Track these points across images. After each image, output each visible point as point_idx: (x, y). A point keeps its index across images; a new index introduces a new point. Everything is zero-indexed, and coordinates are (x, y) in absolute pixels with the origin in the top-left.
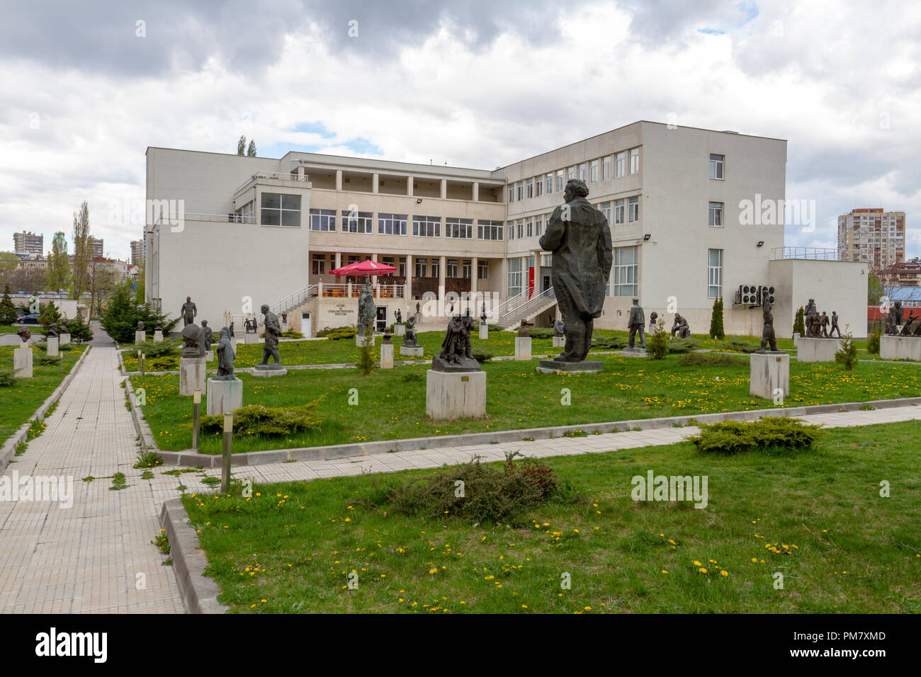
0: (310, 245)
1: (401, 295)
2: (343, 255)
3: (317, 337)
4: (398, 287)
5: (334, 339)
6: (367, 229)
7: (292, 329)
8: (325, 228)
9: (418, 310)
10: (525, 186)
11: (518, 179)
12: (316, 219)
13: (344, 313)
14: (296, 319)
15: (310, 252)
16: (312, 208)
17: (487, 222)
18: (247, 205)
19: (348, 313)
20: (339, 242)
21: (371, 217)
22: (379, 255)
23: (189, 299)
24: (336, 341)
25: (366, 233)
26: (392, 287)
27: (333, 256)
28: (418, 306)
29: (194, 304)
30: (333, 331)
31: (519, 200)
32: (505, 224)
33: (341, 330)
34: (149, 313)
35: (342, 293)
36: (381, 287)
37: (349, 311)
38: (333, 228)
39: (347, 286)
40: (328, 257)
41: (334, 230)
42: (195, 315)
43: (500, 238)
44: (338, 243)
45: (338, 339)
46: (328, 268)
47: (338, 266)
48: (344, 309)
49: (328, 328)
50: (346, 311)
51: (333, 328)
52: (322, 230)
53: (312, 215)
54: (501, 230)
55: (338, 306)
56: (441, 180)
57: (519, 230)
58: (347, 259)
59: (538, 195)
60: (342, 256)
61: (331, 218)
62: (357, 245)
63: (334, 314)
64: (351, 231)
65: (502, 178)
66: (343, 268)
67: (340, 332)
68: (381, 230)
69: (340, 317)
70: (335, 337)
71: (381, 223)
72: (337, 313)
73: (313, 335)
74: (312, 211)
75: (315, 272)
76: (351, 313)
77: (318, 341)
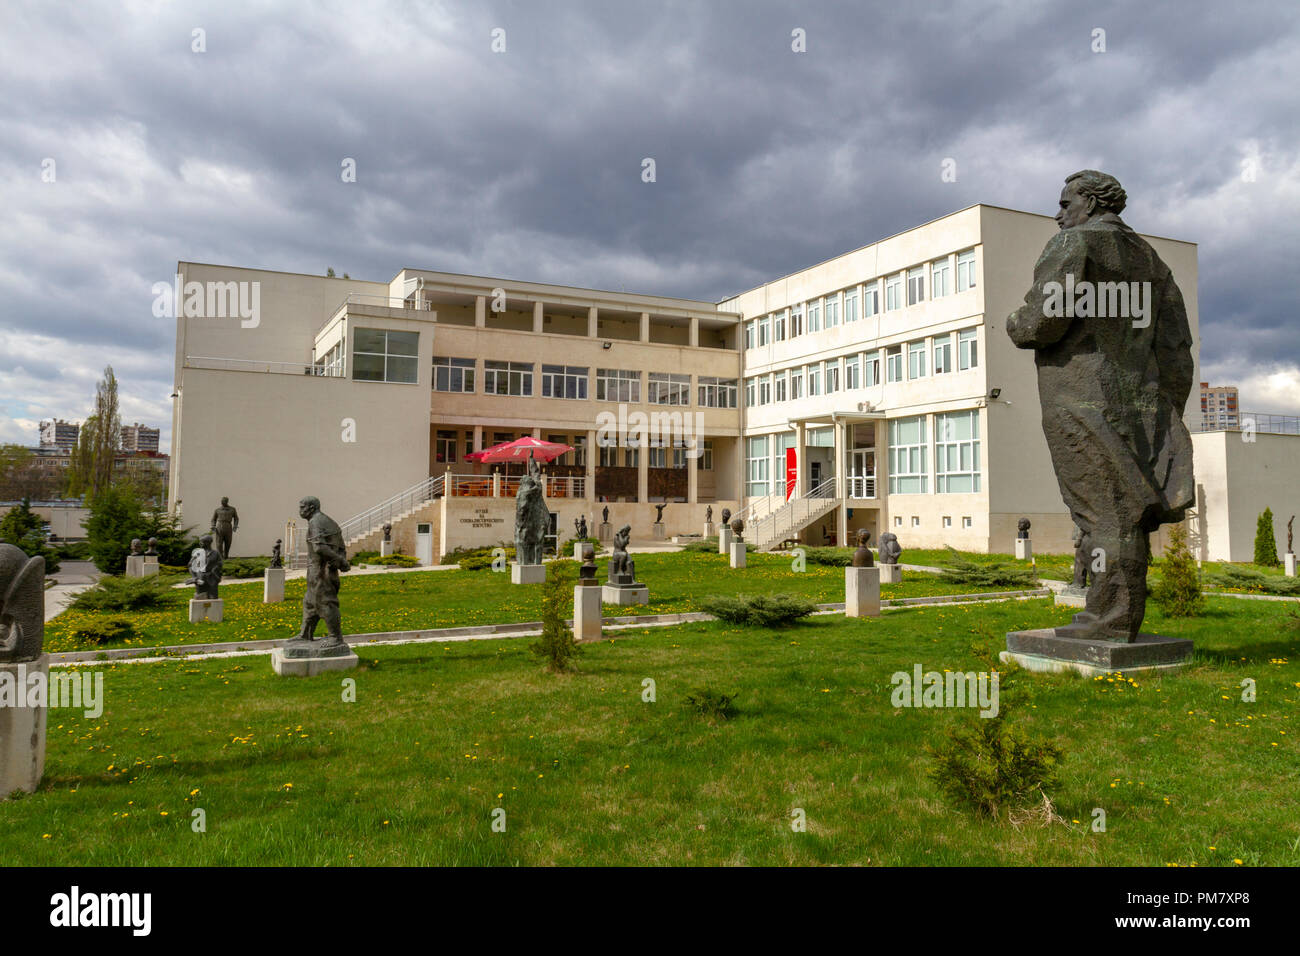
0: (432, 413)
1: (579, 493)
2: (486, 431)
3: (444, 563)
4: (575, 481)
5: (471, 569)
6: (524, 390)
7: (400, 552)
8: (457, 387)
9: (606, 519)
10: (771, 323)
11: (761, 312)
12: (442, 374)
13: (488, 523)
14: (406, 533)
15: (433, 426)
16: (437, 355)
17: (712, 380)
18: (332, 351)
19: (493, 524)
20: (481, 410)
21: (531, 370)
22: (543, 431)
23: (225, 502)
24: (474, 572)
25: (522, 395)
26: (565, 480)
27: (469, 432)
28: (606, 512)
29: (234, 509)
30: (469, 554)
31: (763, 344)
32: (740, 382)
33: (482, 552)
34: (161, 526)
35: (483, 491)
36: (549, 480)
37: (496, 521)
38: (470, 387)
39: (492, 478)
40: (462, 435)
41: (472, 390)
42: (236, 528)
43: (733, 405)
44: (478, 412)
45: (477, 568)
46: (461, 451)
47: (478, 447)
48: (486, 516)
49: (460, 548)
50: (490, 520)
51: (469, 548)
52: (452, 390)
53: (436, 366)
54: (733, 392)
55: (477, 511)
56: (641, 314)
57: (763, 391)
58: (491, 439)
59: (794, 335)
60: (484, 434)
61: (466, 371)
62: (508, 415)
63: (471, 524)
64: (498, 393)
65: (733, 311)
66: (486, 451)
67: (480, 555)
68: (546, 392)
69: (481, 529)
70: (472, 565)
71: (546, 380)
72: (476, 524)
73: (435, 561)
74: (436, 360)
75: (441, 459)
76: (499, 524)
77: (443, 572)
